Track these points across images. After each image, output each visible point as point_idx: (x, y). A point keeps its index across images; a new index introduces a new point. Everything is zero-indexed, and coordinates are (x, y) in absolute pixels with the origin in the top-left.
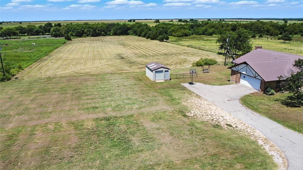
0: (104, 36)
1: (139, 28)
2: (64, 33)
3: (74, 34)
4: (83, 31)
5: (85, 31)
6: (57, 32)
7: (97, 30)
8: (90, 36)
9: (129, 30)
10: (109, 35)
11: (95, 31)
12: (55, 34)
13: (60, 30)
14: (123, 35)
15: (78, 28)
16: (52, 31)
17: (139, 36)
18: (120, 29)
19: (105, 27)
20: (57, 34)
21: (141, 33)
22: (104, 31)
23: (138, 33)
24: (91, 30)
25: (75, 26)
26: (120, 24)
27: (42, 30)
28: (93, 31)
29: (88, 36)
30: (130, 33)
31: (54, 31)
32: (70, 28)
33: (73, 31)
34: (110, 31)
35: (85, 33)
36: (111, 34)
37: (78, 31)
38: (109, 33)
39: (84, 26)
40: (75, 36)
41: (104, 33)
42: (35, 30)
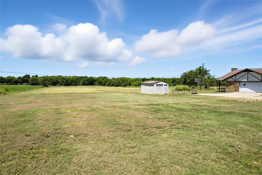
0: (75, 85)
1: (103, 79)
2: (41, 83)
3: (50, 83)
4: (58, 81)
5: (59, 81)
6: (35, 81)
7: (69, 81)
8: (63, 85)
9: (95, 81)
10: (79, 85)
11: (67, 81)
12: (32, 82)
13: (37, 80)
14: (90, 85)
15: (53, 78)
16: (30, 80)
17: (104, 85)
18: (88, 80)
19: (76, 79)
20: (35, 83)
21: (105, 83)
22: (74, 82)
23: (103, 83)
24: (64, 80)
25: (51, 77)
26: (88, 77)
27: (21, 81)
28: (66, 81)
29: (61, 85)
30: (95, 83)
31: (32, 80)
32: (46, 79)
33: (49, 81)
34: (79, 82)
35: (59, 83)
36: (80, 84)
37: (53, 81)
38: (78, 83)
39: (58, 78)
40: (51, 84)
41: (74, 83)
42: (14, 80)
